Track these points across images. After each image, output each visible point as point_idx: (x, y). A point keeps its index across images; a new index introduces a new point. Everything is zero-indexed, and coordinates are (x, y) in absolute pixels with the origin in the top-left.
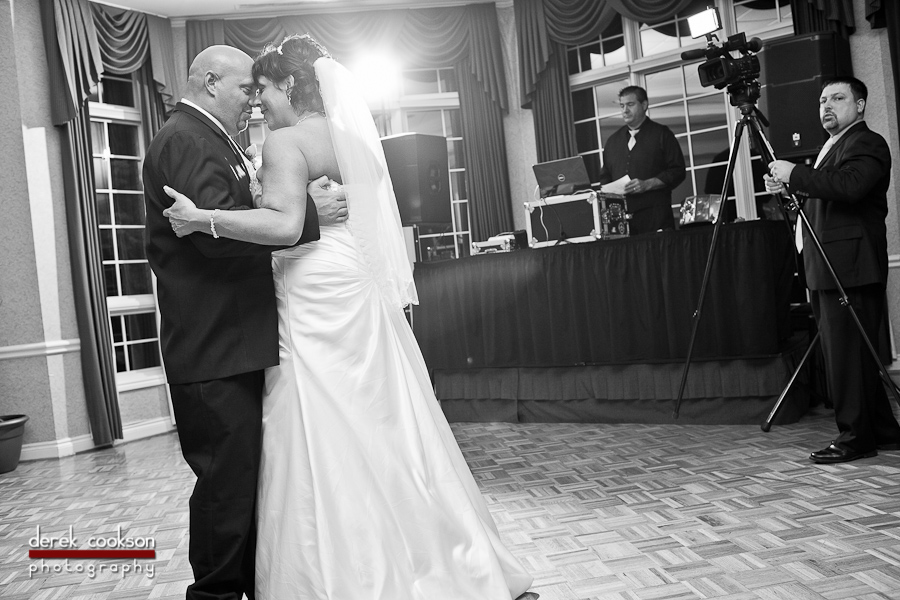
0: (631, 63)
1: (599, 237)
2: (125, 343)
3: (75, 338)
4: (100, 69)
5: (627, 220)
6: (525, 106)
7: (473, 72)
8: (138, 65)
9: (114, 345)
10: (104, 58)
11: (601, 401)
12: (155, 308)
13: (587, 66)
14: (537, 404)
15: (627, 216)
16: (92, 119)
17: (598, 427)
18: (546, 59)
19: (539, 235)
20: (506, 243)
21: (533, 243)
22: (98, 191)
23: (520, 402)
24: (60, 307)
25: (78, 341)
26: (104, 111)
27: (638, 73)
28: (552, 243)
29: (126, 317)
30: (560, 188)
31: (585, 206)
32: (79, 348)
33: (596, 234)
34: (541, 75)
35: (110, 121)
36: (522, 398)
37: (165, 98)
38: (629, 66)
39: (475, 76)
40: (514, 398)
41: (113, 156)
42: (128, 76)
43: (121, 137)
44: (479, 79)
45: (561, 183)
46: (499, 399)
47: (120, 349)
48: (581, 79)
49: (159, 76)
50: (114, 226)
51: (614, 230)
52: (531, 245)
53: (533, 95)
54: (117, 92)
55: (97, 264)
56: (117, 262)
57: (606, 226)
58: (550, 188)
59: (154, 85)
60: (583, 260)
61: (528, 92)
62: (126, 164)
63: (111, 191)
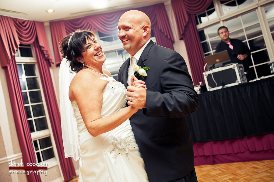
0: (220, 17)
1: (240, 82)
2: (40, 151)
3: (19, 152)
4: (18, 43)
5: (246, 75)
6: (181, 39)
7: (160, 29)
8: (33, 40)
9: (36, 152)
10: (20, 39)
12: (50, 135)
13: (201, 22)
14: (222, 156)
15: (245, 73)
16: (17, 63)
17: (257, 164)
18: (187, 20)
19: (212, 85)
20: (198, 90)
21: (209, 89)
22: (22, 91)
23: (214, 156)
25: (21, 154)
26: (21, 60)
27: (223, 21)
28: (220, 88)
29: (39, 140)
30: (216, 65)
31: (232, 71)
32: (21, 156)
34: (186, 27)
35: (24, 64)
36: (215, 154)
37: (45, 52)
38: (220, 19)
39: (161, 30)
40: (210, 154)
41: (27, 77)
42: (29, 45)
43: (29, 69)
44: (163, 31)
45: (217, 63)
46: (204, 156)
47: (38, 154)
48: (200, 26)
49: (42, 44)
50: (30, 105)
51: (243, 79)
52: (208, 90)
53: (184, 34)
54: (25, 52)
55: (25, 120)
56: (33, 118)
57: (241, 78)
58: (211, 66)
59: (40, 47)
60: (237, 93)
61: (182, 33)
62: (32, 80)
63: (28, 91)
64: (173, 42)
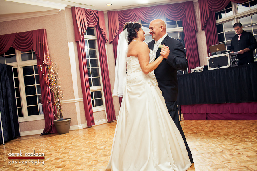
0: (235, 15)
1: (230, 66)
2: (94, 99)
3: (82, 98)
4: (87, 26)
6: (203, 30)
7: (187, 21)
8: (96, 24)
9: (92, 99)
10: (88, 23)
11: (232, 113)
12: (101, 90)
13: (221, 17)
14: (212, 114)
15: (238, 60)
16: (85, 39)
17: (231, 121)
18: (209, 16)
19: (211, 66)
20: (202, 69)
21: (210, 69)
22: (87, 58)
23: (207, 114)
24: (78, 90)
25: (83, 99)
26: (87, 37)
27: (237, 18)
28: (216, 68)
29: (94, 92)
30: (217, 53)
31: (226, 57)
32: (83, 100)
33: (229, 65)
34: (207, 21)
35: (89, 40)
36: (207, 112)
37: (103, 33)
38: (234, 16)
39: (188, 22)
40: (205, 113)
41: (90, 49)
42: (93, 27)
43: (92, 44)
44: (189, 23)
45: (218, 51)
46: (201, 113)
47: (93, 101)
48: (219, 21)
49: (101, 27)
50: (90, 68)
51: (234, 64)
52: (209, 69)
53: (205, 26)
54: (90, 32)
55: (87, 78)
56: (91, 77)
57: (232, 63)
58: (214, 53)
59: (100, 29)
60: (225, 73)
61: (203, 26)
62: (92, 51)
63: (89, 58)
64: (196, 32)
